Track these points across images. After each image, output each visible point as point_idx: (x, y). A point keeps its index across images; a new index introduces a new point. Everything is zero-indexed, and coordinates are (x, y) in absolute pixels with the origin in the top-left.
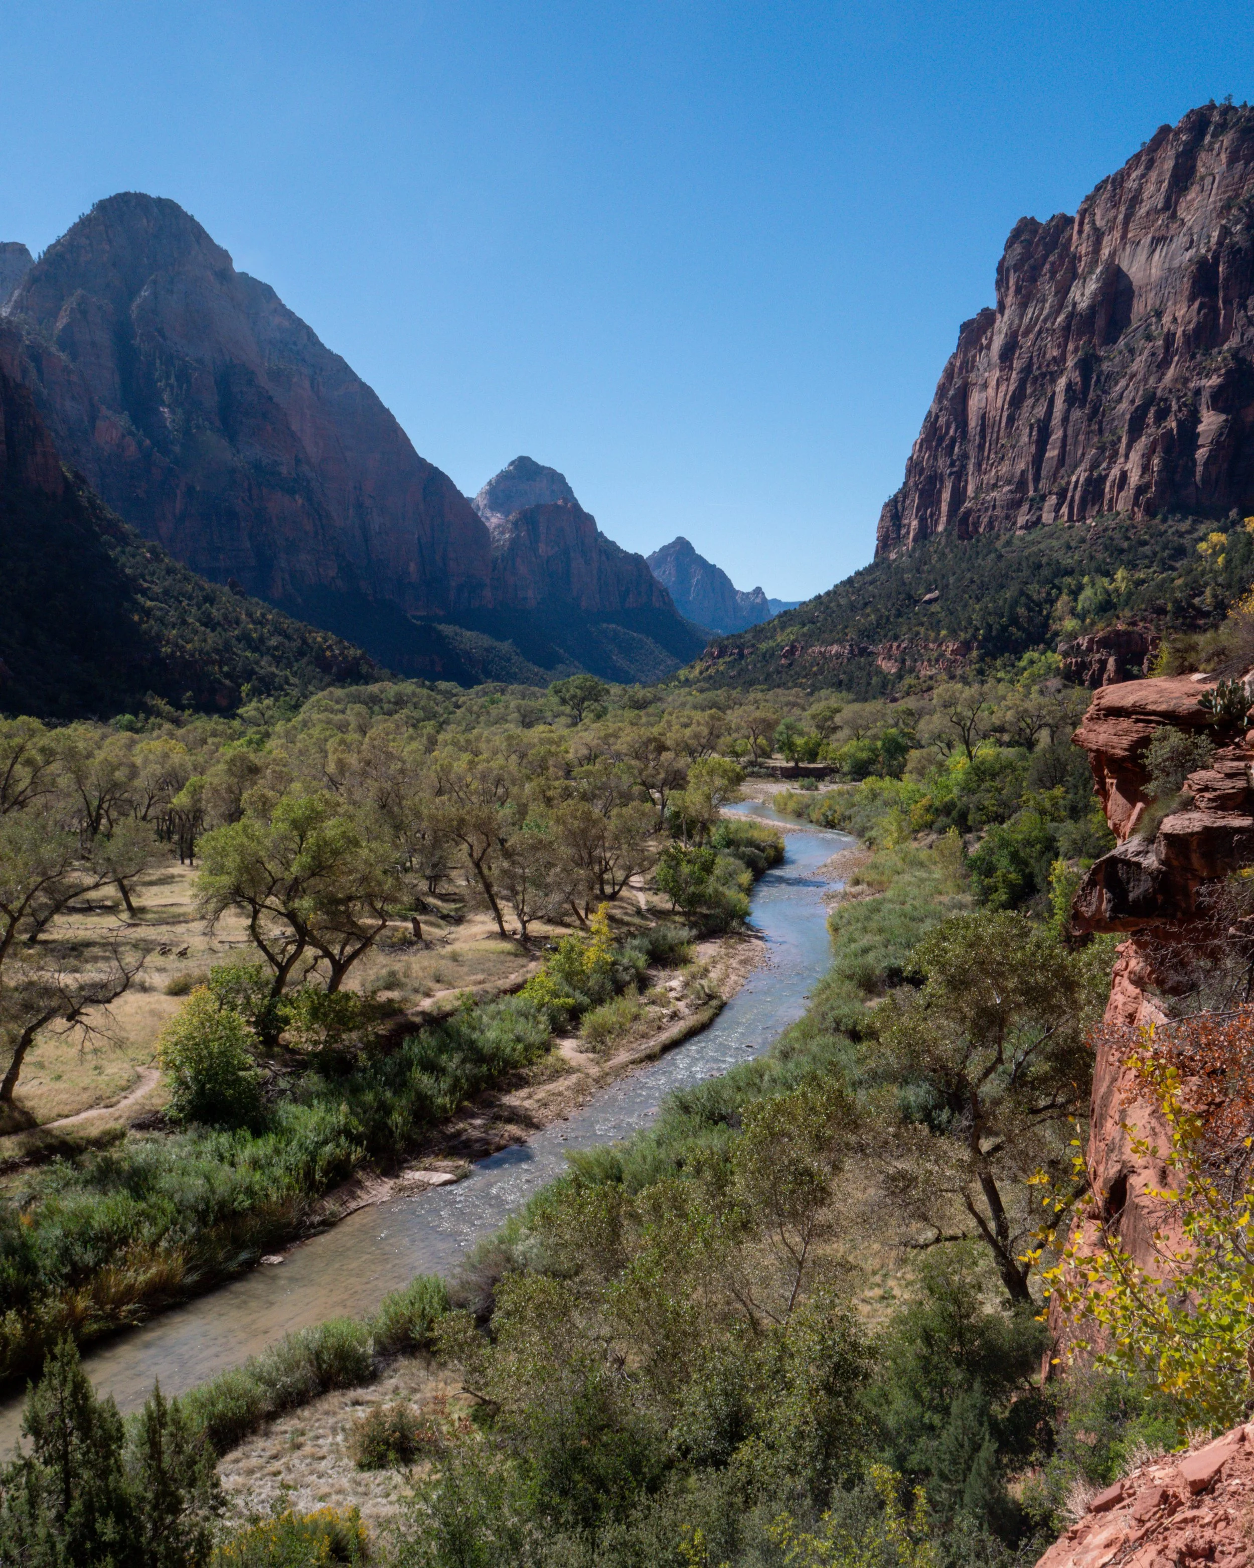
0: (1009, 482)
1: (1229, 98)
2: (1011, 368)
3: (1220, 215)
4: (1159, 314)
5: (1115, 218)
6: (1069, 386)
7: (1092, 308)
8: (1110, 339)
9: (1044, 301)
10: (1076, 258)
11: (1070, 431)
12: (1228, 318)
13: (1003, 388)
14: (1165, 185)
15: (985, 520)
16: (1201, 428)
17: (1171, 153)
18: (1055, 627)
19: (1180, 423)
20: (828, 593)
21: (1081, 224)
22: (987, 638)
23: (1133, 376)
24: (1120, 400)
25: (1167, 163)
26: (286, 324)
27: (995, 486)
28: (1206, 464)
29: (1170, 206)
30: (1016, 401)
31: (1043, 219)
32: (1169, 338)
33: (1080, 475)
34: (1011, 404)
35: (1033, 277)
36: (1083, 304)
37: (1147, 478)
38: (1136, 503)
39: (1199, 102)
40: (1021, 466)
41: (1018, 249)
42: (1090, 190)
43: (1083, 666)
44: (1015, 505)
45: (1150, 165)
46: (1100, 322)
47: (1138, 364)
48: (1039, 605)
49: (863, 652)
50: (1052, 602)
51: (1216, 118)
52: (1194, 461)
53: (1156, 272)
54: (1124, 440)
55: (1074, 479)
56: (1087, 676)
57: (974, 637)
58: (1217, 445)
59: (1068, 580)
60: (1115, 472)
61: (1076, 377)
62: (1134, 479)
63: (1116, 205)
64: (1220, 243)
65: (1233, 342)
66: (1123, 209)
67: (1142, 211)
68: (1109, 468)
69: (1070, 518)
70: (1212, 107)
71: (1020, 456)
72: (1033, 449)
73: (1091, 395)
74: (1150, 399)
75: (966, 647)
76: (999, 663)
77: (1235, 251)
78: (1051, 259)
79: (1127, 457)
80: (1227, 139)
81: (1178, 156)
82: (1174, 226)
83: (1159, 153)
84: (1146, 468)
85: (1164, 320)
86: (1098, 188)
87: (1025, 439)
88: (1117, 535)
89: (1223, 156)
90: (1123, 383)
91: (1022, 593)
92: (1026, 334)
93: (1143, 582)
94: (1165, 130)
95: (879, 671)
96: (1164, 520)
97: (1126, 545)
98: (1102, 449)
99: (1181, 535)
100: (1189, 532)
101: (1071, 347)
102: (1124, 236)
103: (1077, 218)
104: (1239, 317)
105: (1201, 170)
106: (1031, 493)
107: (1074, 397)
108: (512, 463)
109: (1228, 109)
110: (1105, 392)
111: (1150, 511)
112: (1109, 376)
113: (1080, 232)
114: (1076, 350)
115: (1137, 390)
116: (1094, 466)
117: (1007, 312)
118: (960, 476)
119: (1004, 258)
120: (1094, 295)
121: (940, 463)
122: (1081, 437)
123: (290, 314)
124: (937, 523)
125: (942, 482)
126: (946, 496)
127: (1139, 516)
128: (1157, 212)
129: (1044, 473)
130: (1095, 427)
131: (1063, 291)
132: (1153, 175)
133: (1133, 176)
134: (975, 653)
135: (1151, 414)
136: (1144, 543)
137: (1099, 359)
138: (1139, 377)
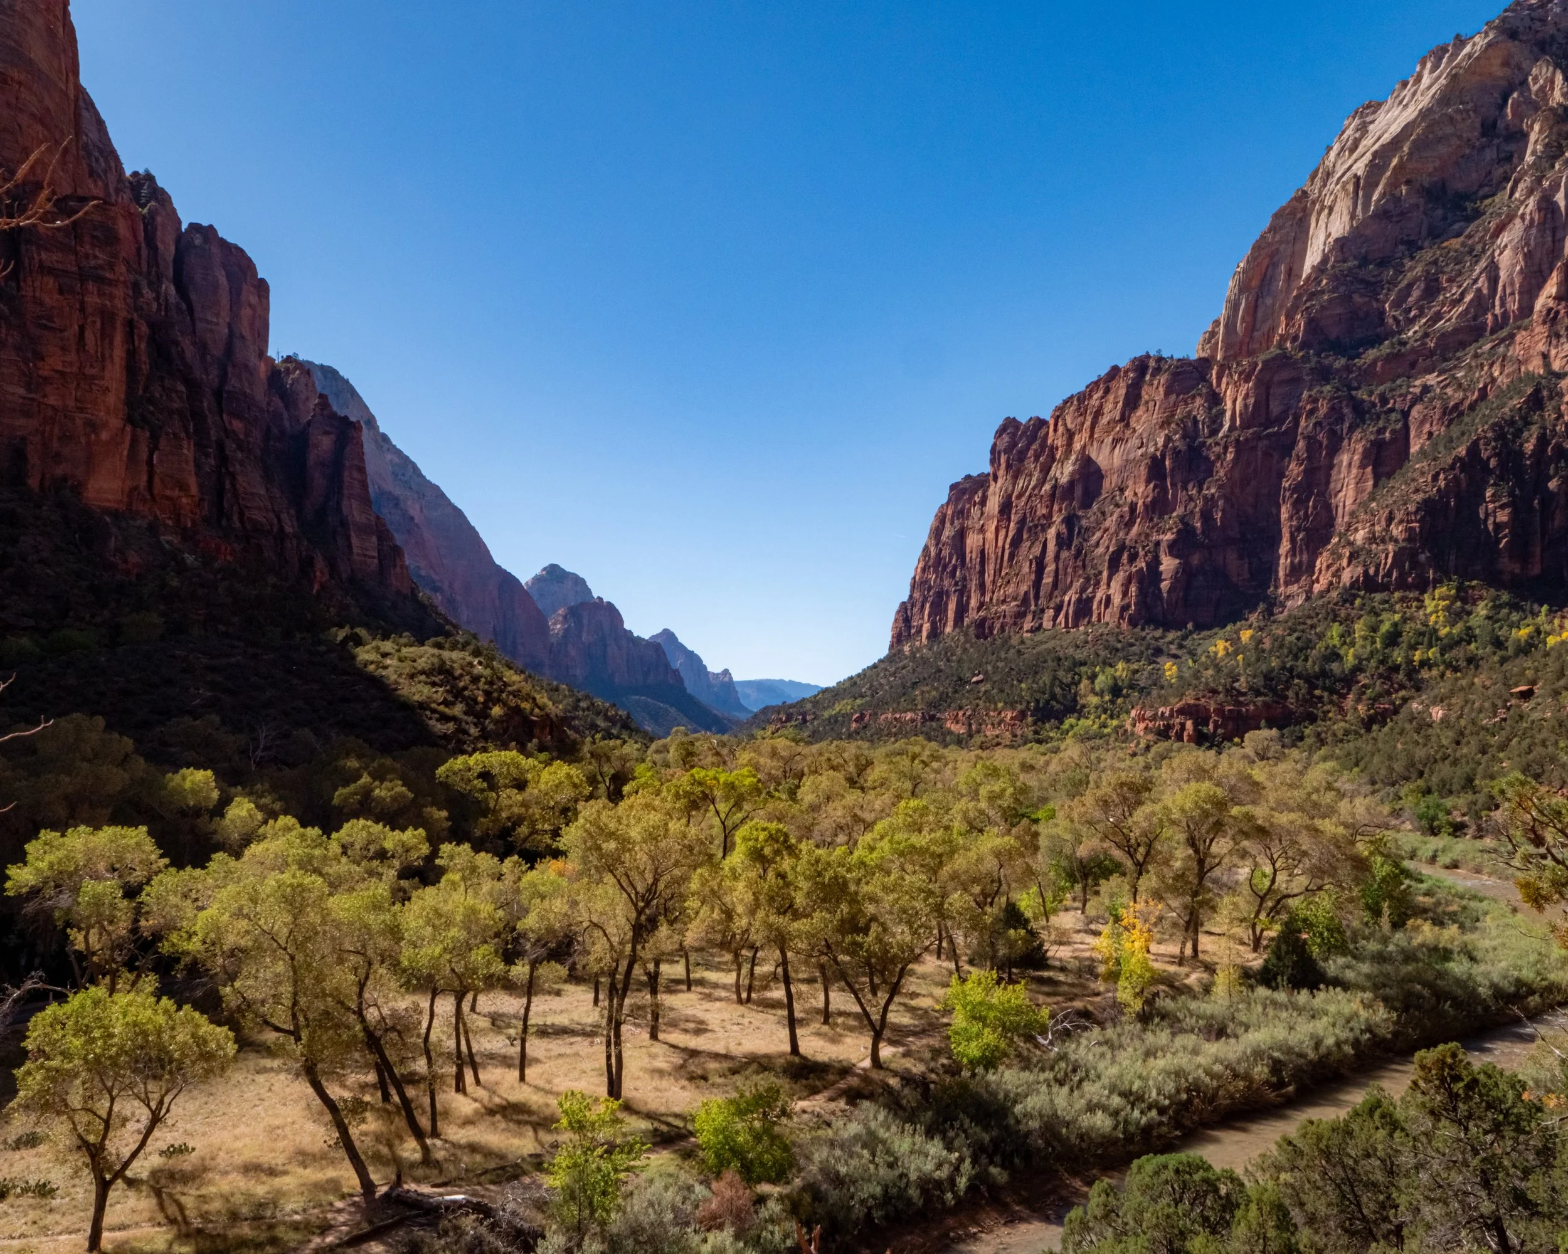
0: (1015, 599)
1: (1159, 351)
2: (1009, 520)
3: (1162, 427)
4: (1122, 490)
5: (1083, 424)
6: (1059, 535)
7: (1072, 483)
8: (1086, 505)
9: (1031, 475)
10: (1053, 449)
11: (1061, 566)
12: (1175, 496)
13: (1002, 533)
14: (1120, 404)
15: (998, 626)
16: (1162, 568)
17: (1123, 384)
18: (1082, 702)
19: (1148, 564)
20: (859, 675)
21: (1056, 425)
22: (1037, 708)
23: (1106, 530)
24: (1097, 545)
25: (1120, 389)
26: (396, 460)
27: (1004, 602)
28: (1169, 592)
29: (1124, 419)
30: (1016, 542)
31: (1023, 419)
32: (1133, 507)
33: (1071, 596)
34: (1011, 544)
35: (1022, 457)
36: (1064, 480)
37: (1126, 601)
38: (1121, 617)
39: (1139, 353)
40: (1024, 588)
41: (1006, 438)
42: (1059, 402)
43: (1169, 727)
44: (1020, 615)
45: (1107, 391)
46: (1078, 491)
47: (1111, 522)
48: (1068, 686)
49: (932, 718)
50: (1077, 684)
51: (1152, 363)
52: (1160, 590)
53: (1117, 460)
54: (1105, 574)
55: (1067, 598)
56: (1173, 733)
57: (1028, 708)
58: (1175, 578)
59: (1084, 669)
60: (1100, 594)
61: (1064, 529)
62: (1117, 600)
63: (1083, 414)
64: (1165, 446)
65: (1179, 511)
66: (1089, 419)
67: (1104, 420)
68: (1094, 592)
69: (1067, 626)
70: (1148, 356)
71: (1022, 581)
72: (1033, 577)
73: (1075, 542)
74: (1121, 548)
75: (1022, 715)
76: (1047, 726)
77: (1176, 453)
78: (1034, 447)
79: (1108, 585)
80: (1163, 379)
81: (1128, 387)
82: (1128, 433)
83: (1113, 384)
84: (1125, 594)
85: (1126, 493)
86: (1065, 402)
87: (1026, 569)
88: (1111, 639)
89: (1161, 390)
90: (1098, 534)
91: (1055, 678)
92: (1019, 497)
93: (1137, 671)
94: (1115, 370)
95: (950, 732)
96: (1143, 629)
97: (1119, 646)
98: (1088, 579)
99: (1157, 639)
100: (1162, 638)
101: (1056, 507)
102: (1091, 436)
103: (1052, 422)
104: (1181, 495)
105: (1145, 397)
106: (1033, 608)
107: (1063, 542)
108: (544, 569)
109: (1160, 359)
110: (1086, 540)
111: (1133, 623)
112: (1087, 529)
113: (1055, 430)
114: (1060, 510)
115: (1110, 540)
116: (1083, 590)
117: (1000, 481)
118: (963, 592)
119: (995, 445)
120: (1072, 474)
121: (946, 583)
122: (1070, 570)
123: (399, 453)
124: (945, 625)
125: (948, 597)
126: (952, 606)
127: (1124, 626)
128: (1117, 422)
129: (1042, 593)
130: (1079, 563)
131: (1045, 470)
132: (1111, 397)
133: (1095, 397)
134: (1030, 719)
135: (1125, 556)
136: (1132, 645)
137: (1079, 518)
138: (1112, 530)
